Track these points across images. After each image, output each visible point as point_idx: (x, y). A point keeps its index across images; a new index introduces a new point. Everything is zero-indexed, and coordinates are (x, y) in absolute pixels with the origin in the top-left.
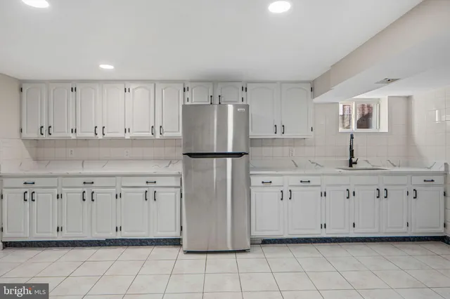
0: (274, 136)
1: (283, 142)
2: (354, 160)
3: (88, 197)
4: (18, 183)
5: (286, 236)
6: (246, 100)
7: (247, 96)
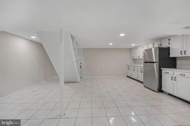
0: (181, 56)
3: (134, 70)
4: (128, 66)
5: (175, 95)
6: (170, 43)
7: (170, 42)
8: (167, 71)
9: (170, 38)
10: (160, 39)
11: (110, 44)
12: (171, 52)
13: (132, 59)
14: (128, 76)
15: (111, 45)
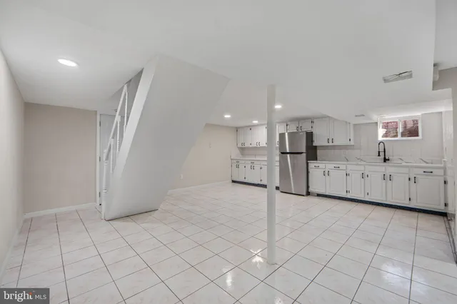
0: (328, 144)
1: (334, 147)
2: (387, 158)
3: (252, 168)
4: (235, 161)
5: (327, 194)
6: (314, 127)
7: (314, 125)
8: (317, 165)
9: (315, 121)
10: (298, 120)
11: (226, 116)
12: (314, 139)
13: (239, 148)
14: (233, 182)
15: (228, 118)
